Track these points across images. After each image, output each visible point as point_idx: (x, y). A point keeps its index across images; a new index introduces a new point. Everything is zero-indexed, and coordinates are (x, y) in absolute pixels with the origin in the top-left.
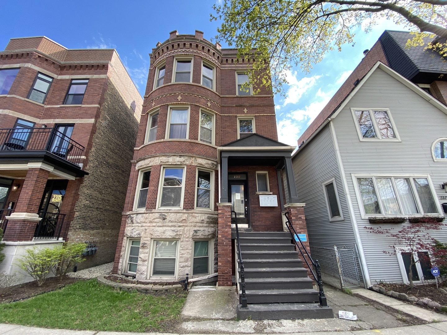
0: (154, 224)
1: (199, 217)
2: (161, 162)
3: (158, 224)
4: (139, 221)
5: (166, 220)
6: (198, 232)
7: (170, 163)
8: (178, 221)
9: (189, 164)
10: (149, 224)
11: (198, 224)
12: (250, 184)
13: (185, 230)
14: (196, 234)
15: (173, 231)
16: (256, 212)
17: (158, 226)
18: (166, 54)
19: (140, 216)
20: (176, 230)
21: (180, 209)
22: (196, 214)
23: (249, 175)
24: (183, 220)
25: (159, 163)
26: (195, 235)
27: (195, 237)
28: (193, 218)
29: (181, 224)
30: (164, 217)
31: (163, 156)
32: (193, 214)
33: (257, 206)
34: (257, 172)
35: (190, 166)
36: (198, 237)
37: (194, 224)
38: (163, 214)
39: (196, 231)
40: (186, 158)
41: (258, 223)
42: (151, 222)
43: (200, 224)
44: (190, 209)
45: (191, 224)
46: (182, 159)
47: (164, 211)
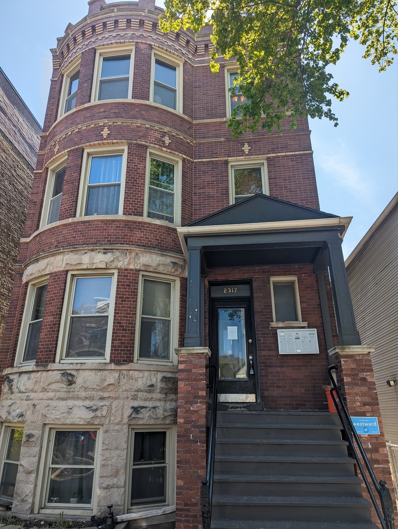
0: (51, 395)
1: (145, 379)
2: (67, 264)
3: (58, 394)
4: (22, 389)
5: (73, 386)
6: (142, 410)
7: (85, 267)
8: (98, 388)
9: (123, 267)
10: (41, 395)
11: (141, 393)
12: (257, 306)
13: (113, 407)
14: (137, 416)
15: (87, 408)
16: (272, 366)
17: (59, 399)
18: (80, 47)
19: (25, 377)
20: (95, 408)
21: (104, 361)
22: (136, 373)
23: (254, 284)
24: (109, 385)
25: (64, 266)
26: (134, 418)
27: (134, 422)
28: (131, 381)
29: (106, 395)
30: (70, 378)
31: (72, 251)
32: (131, 372)
33: (273, 353)
34: (274, 279)
35: (126, 270)
36: (141, 422)
37: (133, 393)
38: (69, 372)
39: (136, 410)
40: (117, 254)
41: (274, 392)
42: (44, 390)
43: (145, 394)
44: (124, 361)
45: (125, 393)
46: (109, 257)
47: (71, 367)
